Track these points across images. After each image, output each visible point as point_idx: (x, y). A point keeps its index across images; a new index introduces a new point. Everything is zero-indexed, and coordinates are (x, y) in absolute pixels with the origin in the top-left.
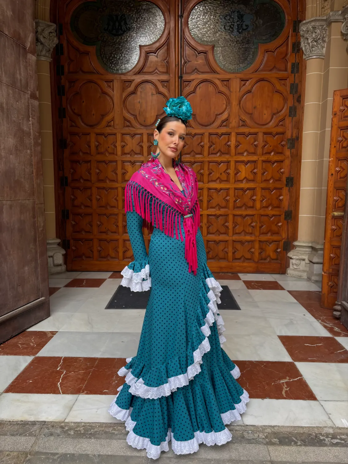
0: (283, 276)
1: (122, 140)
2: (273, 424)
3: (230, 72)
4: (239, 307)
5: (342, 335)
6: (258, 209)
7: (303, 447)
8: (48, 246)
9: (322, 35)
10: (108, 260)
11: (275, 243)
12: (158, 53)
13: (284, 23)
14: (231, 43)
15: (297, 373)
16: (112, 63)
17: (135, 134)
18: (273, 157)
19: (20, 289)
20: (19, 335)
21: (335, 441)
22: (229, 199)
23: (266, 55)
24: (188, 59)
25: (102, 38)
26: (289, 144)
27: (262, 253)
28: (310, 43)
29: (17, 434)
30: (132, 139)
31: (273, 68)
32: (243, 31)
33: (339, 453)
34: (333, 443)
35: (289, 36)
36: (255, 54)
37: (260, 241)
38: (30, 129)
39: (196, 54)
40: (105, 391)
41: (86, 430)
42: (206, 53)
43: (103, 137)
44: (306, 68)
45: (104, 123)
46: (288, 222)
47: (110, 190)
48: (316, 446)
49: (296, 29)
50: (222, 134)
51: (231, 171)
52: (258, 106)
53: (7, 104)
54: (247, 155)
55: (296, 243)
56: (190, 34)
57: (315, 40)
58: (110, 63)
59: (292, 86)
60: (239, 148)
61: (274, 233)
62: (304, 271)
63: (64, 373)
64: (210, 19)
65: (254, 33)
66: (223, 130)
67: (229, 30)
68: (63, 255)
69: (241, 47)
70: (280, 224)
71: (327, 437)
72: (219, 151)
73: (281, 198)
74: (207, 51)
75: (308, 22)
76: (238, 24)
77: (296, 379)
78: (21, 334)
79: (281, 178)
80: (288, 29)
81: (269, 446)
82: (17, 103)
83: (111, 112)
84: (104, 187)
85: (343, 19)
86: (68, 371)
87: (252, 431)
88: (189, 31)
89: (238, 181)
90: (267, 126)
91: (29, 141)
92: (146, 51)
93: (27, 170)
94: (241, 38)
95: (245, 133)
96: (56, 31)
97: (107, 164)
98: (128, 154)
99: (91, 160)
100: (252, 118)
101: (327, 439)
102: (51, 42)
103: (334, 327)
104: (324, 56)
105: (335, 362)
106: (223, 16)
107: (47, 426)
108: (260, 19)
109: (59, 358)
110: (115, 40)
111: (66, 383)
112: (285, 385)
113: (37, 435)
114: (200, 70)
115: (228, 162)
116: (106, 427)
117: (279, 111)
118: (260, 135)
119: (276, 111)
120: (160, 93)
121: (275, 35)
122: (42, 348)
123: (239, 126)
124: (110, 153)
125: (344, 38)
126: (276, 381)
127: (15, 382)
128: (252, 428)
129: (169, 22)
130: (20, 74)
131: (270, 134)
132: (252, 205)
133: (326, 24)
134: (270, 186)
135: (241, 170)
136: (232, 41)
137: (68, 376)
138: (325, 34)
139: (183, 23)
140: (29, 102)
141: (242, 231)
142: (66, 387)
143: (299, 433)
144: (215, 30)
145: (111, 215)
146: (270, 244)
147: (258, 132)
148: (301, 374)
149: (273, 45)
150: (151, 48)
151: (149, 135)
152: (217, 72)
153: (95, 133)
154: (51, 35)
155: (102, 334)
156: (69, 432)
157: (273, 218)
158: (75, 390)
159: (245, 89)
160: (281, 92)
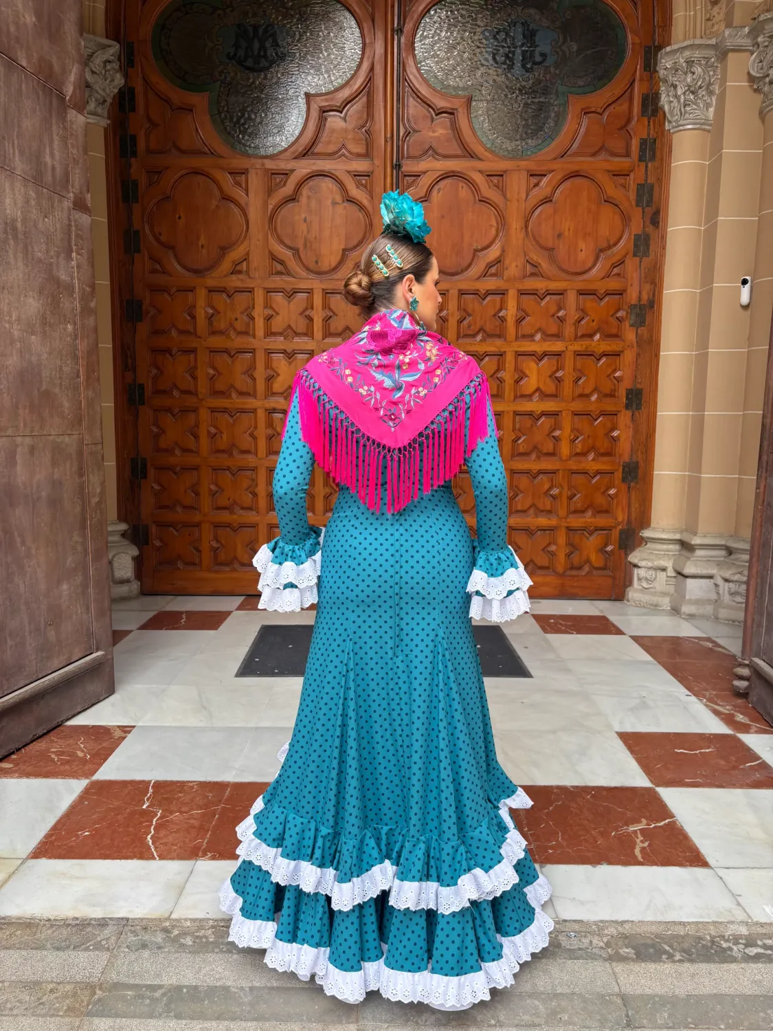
0: (618, 604)
1: (267, 305)
2: (620, 917)
3: (504, 156)
4: (528, 672)
5: (752, 731)
6: (564, 458)
7: (687, 965)
8: (109, 539)
9: (707, 79)
10: (235, 570)
11: (603, 532)
12: (348, 111)
13: (624, 51)
14: (509, 94)
15: (663, 811)
16: (244, 132)
17: (295, 292)
18: (599, 345)
19: (51, 634)
20: (51, 734)
21: (753, 951)
23: (585, 121)
24: (413, 125)
25: (223, 77)
26: (633, 317)
27: (572, 556)
28: (680, 96)
29: (68, 947)
30: (289, 302)
31: (600, 150)
32: (535, 67)
33: (762, 975)
34: (748, 955)
35: (634, 80)
36: (560, 118)
37: (569, 529)
38: (72, 278)
39: (432, 117)
41: (219, 935)
42: (452, 114)
43: (224, 296)
44: (670, 152)
45: (226, 265)
46: (629, 487)
47: (238, 414)
48: (714, 962)
49: (650, 66)
50: (488, 293)
51: (507, 375)
52: (567, 233)
53: (24, 221)
54: (543, 340)
55: (646, 533)
56: (419, 70)
57: (692, 89)
58: (240, 132)
59: (641, 189)
60: (524, 323)
61: (600, 511)
62: (664, 594)
63: (159, 815)
64: (462, 38)
65: (557, 72)
66: (491, 284)
67: (504, 63)
68: (134, 559)
69: (529, 101)
70: (612, 492)
71: (736, 943)
72: (481, 330)
73: (615, 434)
74: (456, 109)
75: (678, 50)
76: (523, 51)
77: (662, 824)
78: (54, 731)
79: (615, 390)
80: (632, 62)
81: (614, 964)
82: (46, 219)
83: (243, 242)
84: (225, 408)
85: (753, 46)
86: (168, 811)
87: (575, 932)
88: (416, 63)
89: (523, 396)
90: (586, 276)
91: (71, 304)
92: (320, 108)
93: (67, 369)
94: (531, 82)
95: (537, 290)
96: (119, 59)
97: (232, 357)
98: (280, 334)
99: (196, 349)
100: (552, 259)
101: (735, 948)
102: (108, 81)
103: (736, 714)
104: (710, 125)
105: (741, 787)
106: (489, 31)
107: (133, 929)
108: (571, 41)
109: (145, 784)
110: (251, 81)
111: (166, 836)
112: (639, 835)
113: (111, 948)
114: (440, 151)
115: (501, 355)
117: (611, 243)
118: (571, 297)
119: (605, 245)
120: (351, 200)
121: (603, 77)
122: (104, 763)
123: (525, 276)
124: (239, 333)
125: (755, 87)
126: (620, 827)
127: (52, 835)
128: (577, 927)
129: (373, 44)
130: (52, 155)
131: (592, 293)
132: (551, 450)
133: (716, 55)
134: (592, 408)
135: (528, 373)
136: (511, 88)
137: (168, 821)
138: (713, 76)
139: (403, 45)
140: (72, 217)
141: (530, 507)
142: (165, 844)
143: (677, 936)
144: (472, 63)
145: (240, 469)
146: (590, 535)
147: (566, 290)
148: (671, 812)
149: (599, 98)
150: (332, 99)
151: (326, 293)
152: (476, 155)
153: (206, 287)
154: (108, 67)
155: (233, 731)
156: (182, 940)
157: (598, 477)
158: (186, 851)
159: (537, 194)
160: (617, 203)
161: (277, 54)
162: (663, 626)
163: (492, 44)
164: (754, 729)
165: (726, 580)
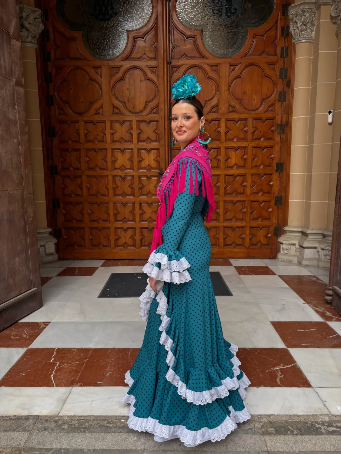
0: (273, 261)
1: (112, 128)
2: (269, 413)
3: (219, 57)
4: (232, 294)
5: (333, 320)
6: (248, 195)
7: (299, 436)
8: (39, 236)
9: (312, 18)
10: (100, 248)
11: (266, 228)
12: (147, 37)
13: (273, 7)
14: (220, 28)
15: (291, 360)
16: (99, 49)
17: (124, 122)
18: (263, 143)
19: (11, 281)
20: (12, 326)
21: (331, 429)
22: (220, 185)
23: (255, 39)
24: (176, 44)
25: (89, 24)
26: (279, 130)
27: (253, 239)
28: (299, 27)
29: (10, 430)
30: (122, 127)
31: (262, 52)
32: (232, 15)
33: (335, 441)
34: (329, 431)
35: (278, 20)
36: (244, 38)
37: (250, 227)
38: (16, 118)
39: (185, 39)
40: (99, 382)
41: (80, 424)
42: (194, 38)
43: (92, 124)
44: (295, 53)
45: (92, 111)
46: (278, 208)
47: (100, 178)
48: (313, 435)
49: (285, 13)
50: (212, 120)
51: (222, 158)
52: (248, 92)
54: (238, 141)
55: (286, 228)
56: (178, 18)
57: (304, 23)
58: (97, 48)
59: (281, 70)
60: (229, 133)
61: (265, 219)
62: (295, 256)
63: (58, 365)
64: (198, 3)
65: (242, 17)
66: (213, 116)
67: (217, 14)
68: (56, 244)
69: (230, 31)
70: (270, 210)
71: (323, 425)
73: (271, 183)
74: (196, 36)
75: (297, 5)
76: (226, 8)
77: (290, 366)
78: (14, 325)
79: (271, 164)
80: (277, 12)
81: (265, 436)
82: (2, 91)
83: (100, 100)
84: (94, 176)
85: (333, 2)
86: (62, 363)
88: (177, 15)
89: (229, 167)
90: (256, 112)
91: (16, 130)
92: (133, 36)
93: (14, 160)
94: (230, 22)
95: (234, 118)
96: (41, 17)
97: (96, 152)
98: (118, 141)
99: (80, 149)
100: (241, 104)
101: (323, 428)
102: (36, 27)
103: (326, 312)
104: (313, 40)
105: (328, 347)
107: (41, 421)
108: (248, 2)
109: (53, 349)
110: (102, 25)
111: (60, 375)
112: (279, 372)
113: (30, 430)
114: (189, 55)
115: (219, 148)
116: (100, 420)
117: (268, 96)
118: (250, 121)
119: (265, 97)
120: (149, 79)
121: (263, 19)
122: (35, 340)
123: (229, 112)
124: (99, 141)
125: (334, 21)
126: (270, 368)
127: (8, 375)
129: (157, 6)
130: (4, 61)
131: (260, 119)
132: (242, 191)
133: (316, 7)
134: (261, 172)
135: (231, 157)
136: (221, 25)
137: (61, 368)
138: (314, 17)
139: (170, 6)
140: (15, 89)
141: (233, 218)
142: (59, 379)
143: (295, 422)
144: (203, 14)
145: (102, 203)
146: (261, 229)
147: (248, 118)
148: (295, 360)
149: (261, 29)
150: (139, 33)
151: (138, 122)
152: (206, 57)
153: (84, 121)
154: (36, 21)
155: (94, 324)
156: (63, 427)
157: (264, 204)
158: (69, 382)
159: (234, 74)
160: (271, 77)
161: (113, 12)
162: (294, 271)
163: (212, 5)
164: (335, 319)
165: (323, 249)
